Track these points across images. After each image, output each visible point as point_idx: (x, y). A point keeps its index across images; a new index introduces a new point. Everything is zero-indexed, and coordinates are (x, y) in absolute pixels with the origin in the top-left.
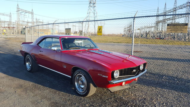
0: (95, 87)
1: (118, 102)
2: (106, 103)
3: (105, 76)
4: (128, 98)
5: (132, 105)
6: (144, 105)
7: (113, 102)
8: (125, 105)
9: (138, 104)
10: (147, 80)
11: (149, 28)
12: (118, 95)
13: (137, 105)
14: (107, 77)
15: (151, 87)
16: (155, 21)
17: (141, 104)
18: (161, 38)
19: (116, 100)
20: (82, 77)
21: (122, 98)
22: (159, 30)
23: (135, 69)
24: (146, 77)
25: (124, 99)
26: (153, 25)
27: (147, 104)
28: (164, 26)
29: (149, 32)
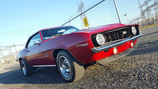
0: (80, 65)
1: (115, 76)
2: (99, 82)
3: (84, 45)
4: (127, 69)
5: (135, 74)
6: (151, 70)
7: (109, 78)
8: (125, 76)
9: (143, 71)
10: (148, 49)
11: (136, 20)
12: (115, 70)
13: (141, 73)
14: (87, 44)
15: (155, 53)
16: (140, 12)
17: (147, 71)
18: (151, 24)
19: (113, 75)
20: (65, 59)
21: (121, 71)
22: (146, 18)
23: (124, 31)
24: (145, 47)
25: (123, 72)
26: (140, 17)
27: (155, 68)
28: (149, 13)
29: (138, 23)
